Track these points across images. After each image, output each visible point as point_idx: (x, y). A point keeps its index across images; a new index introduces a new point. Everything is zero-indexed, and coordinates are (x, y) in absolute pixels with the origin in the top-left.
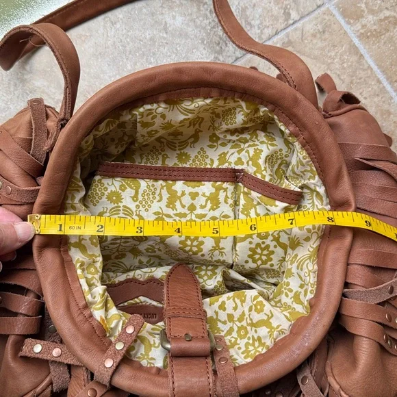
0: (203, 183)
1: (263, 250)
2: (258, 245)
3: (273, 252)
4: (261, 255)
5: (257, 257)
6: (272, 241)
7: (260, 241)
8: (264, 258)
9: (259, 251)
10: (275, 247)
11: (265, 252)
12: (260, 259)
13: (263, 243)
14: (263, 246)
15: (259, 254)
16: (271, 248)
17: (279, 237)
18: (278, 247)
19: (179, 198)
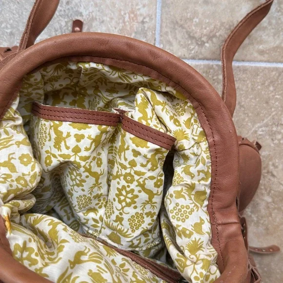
0: (89, 125)
1: (127, 193)
2: (124, 187)
3: (137, 196)
4: (126, 197)
5: (122, 198)
6: (136, 186)
7: (126, 184)
8: (128, 200)
9: (124, 193)
10: (140, 191)
11: (130, 195)
12: (124, 200)
13: (129, 186)
14: (128, 189)
15: (124, 196)
16: (136, 193)
17: (145, 184)
18: (143, 192)
19: (64, 139)
